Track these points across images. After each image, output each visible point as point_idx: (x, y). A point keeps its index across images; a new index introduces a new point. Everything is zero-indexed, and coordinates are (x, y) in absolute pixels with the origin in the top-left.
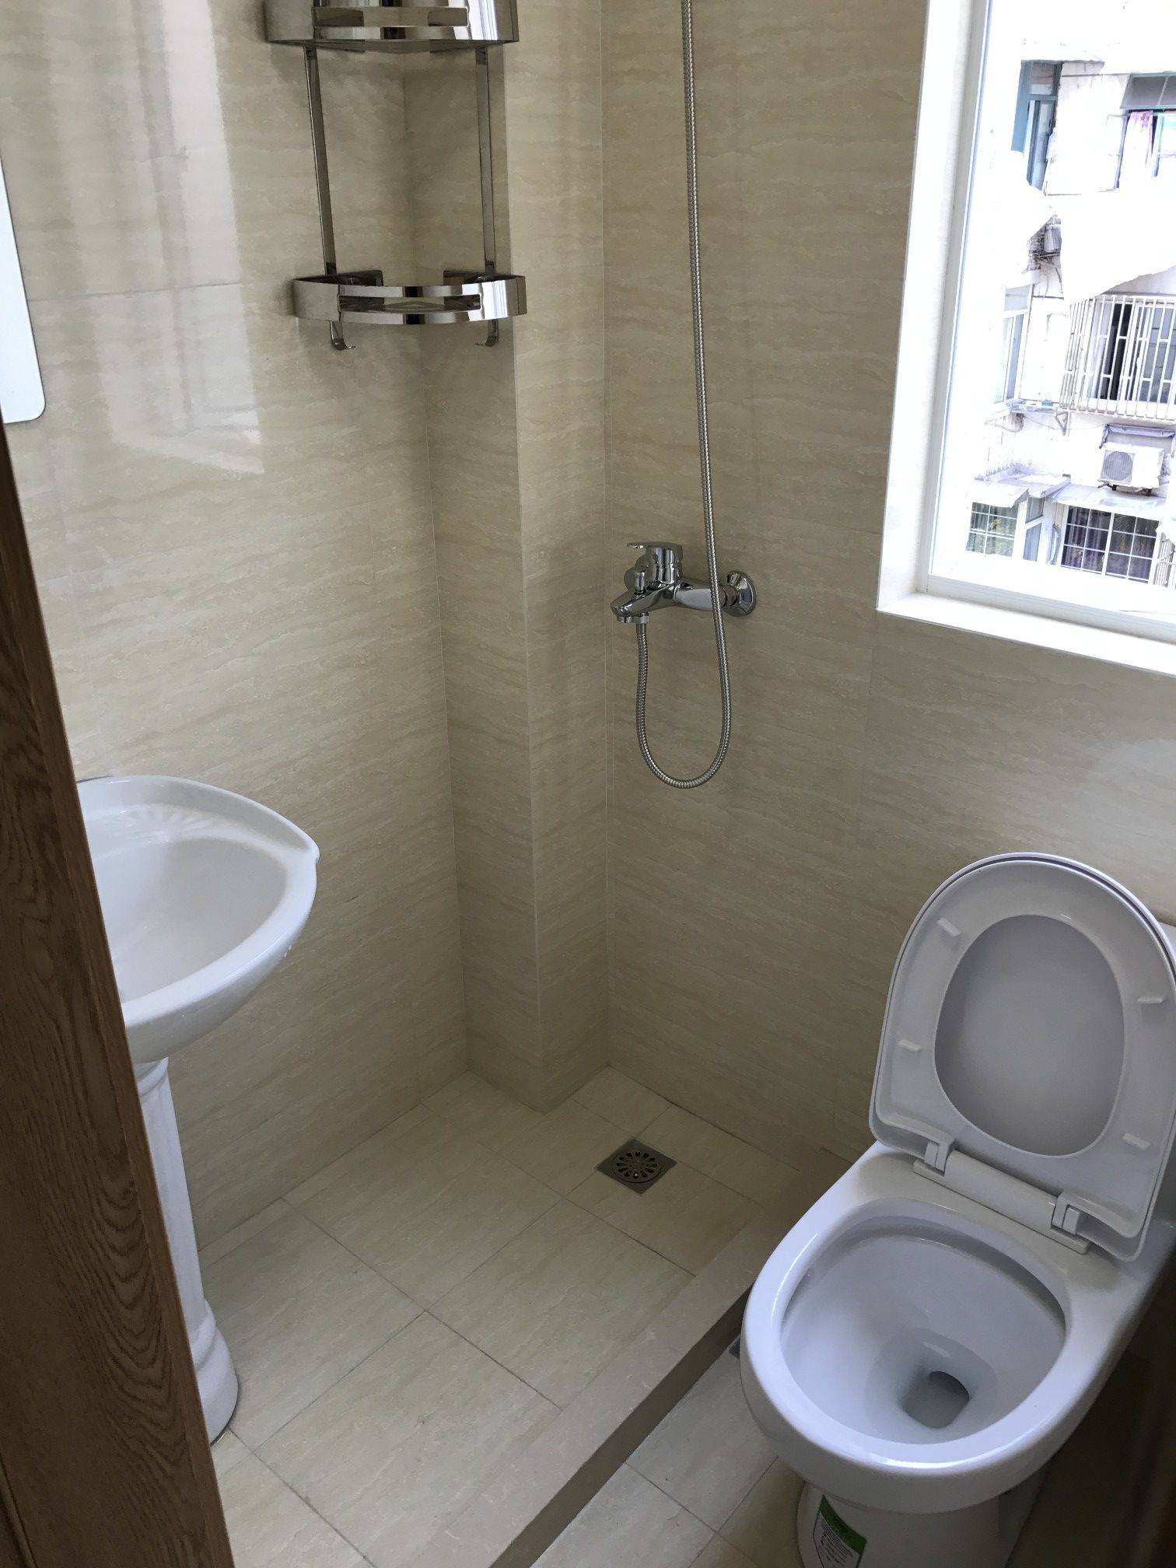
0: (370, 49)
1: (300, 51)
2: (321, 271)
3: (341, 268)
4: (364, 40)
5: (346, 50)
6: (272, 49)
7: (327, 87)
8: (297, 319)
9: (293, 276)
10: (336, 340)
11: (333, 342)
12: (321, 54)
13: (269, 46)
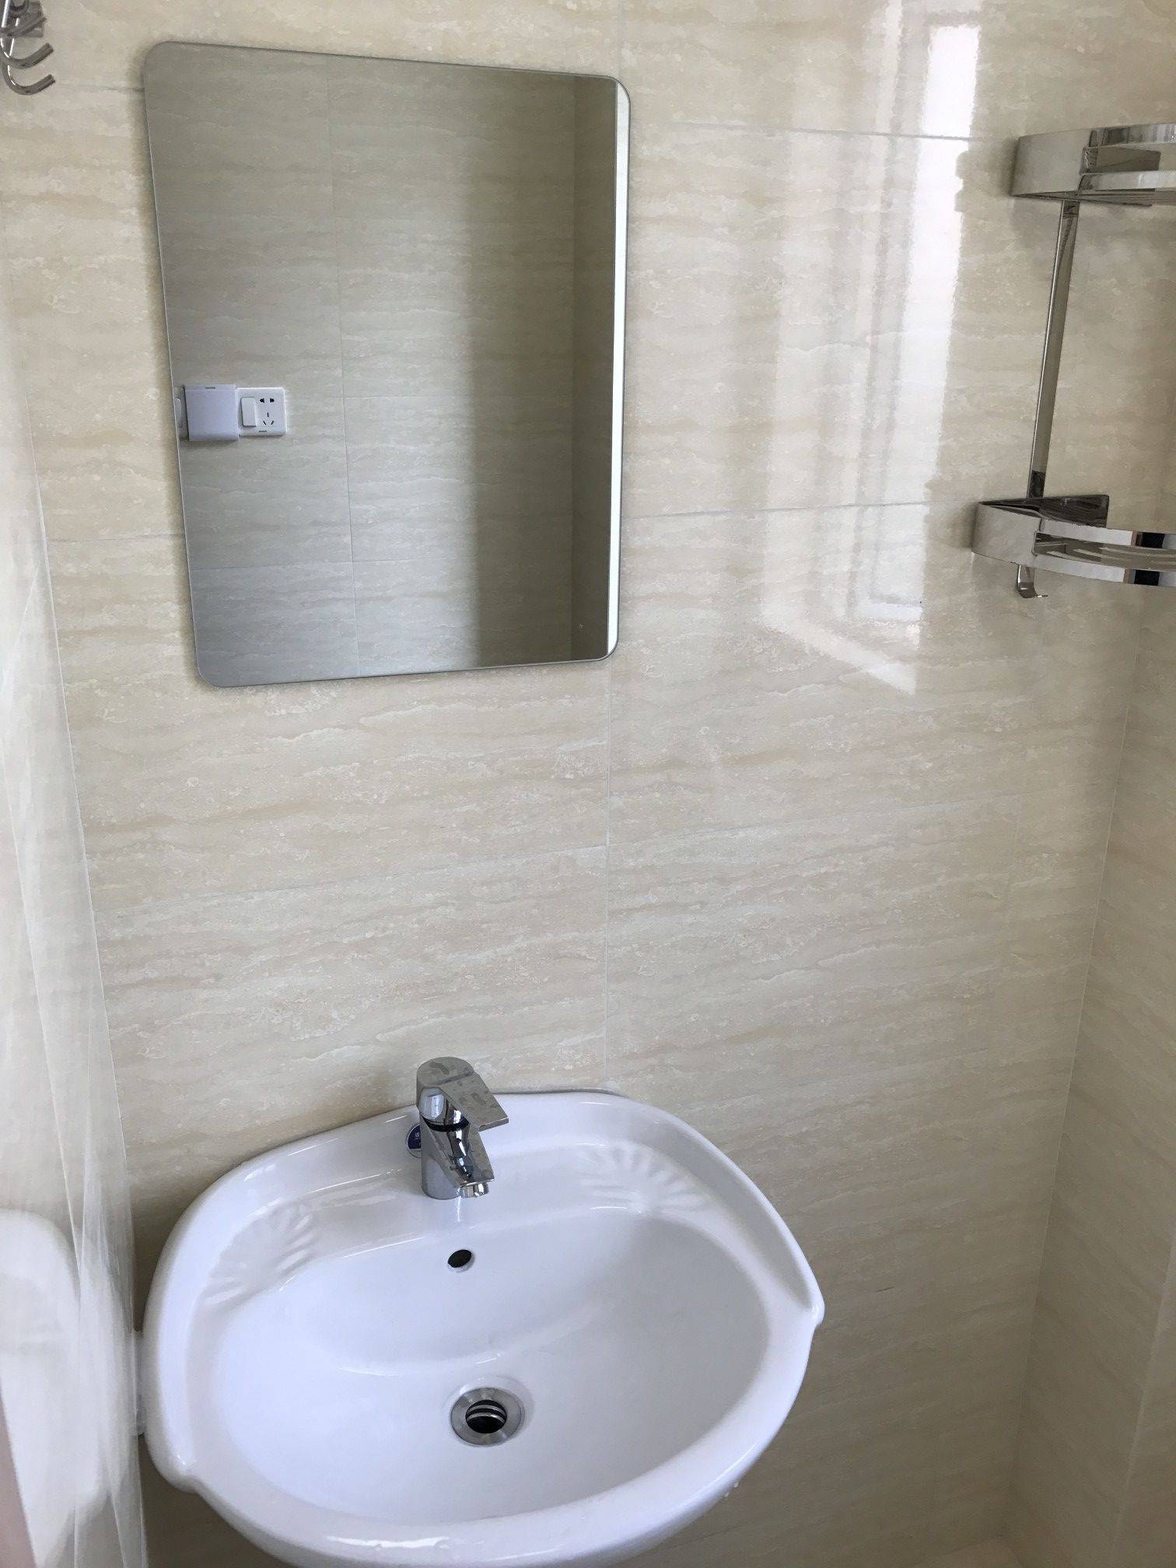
0: (1162, 202)
1: (1057, 207)
2: (1021, 491)
3: (1051, 489)
4: (1153, 190)
5: (1125, 204)
6: (1015, 206)
7: (1085, 254)
8: (973, 554)
9: (981, 497)
10: (1023, 584)
11: (1017, 587)
12: (1085, 210)
13: (1013, 201)
